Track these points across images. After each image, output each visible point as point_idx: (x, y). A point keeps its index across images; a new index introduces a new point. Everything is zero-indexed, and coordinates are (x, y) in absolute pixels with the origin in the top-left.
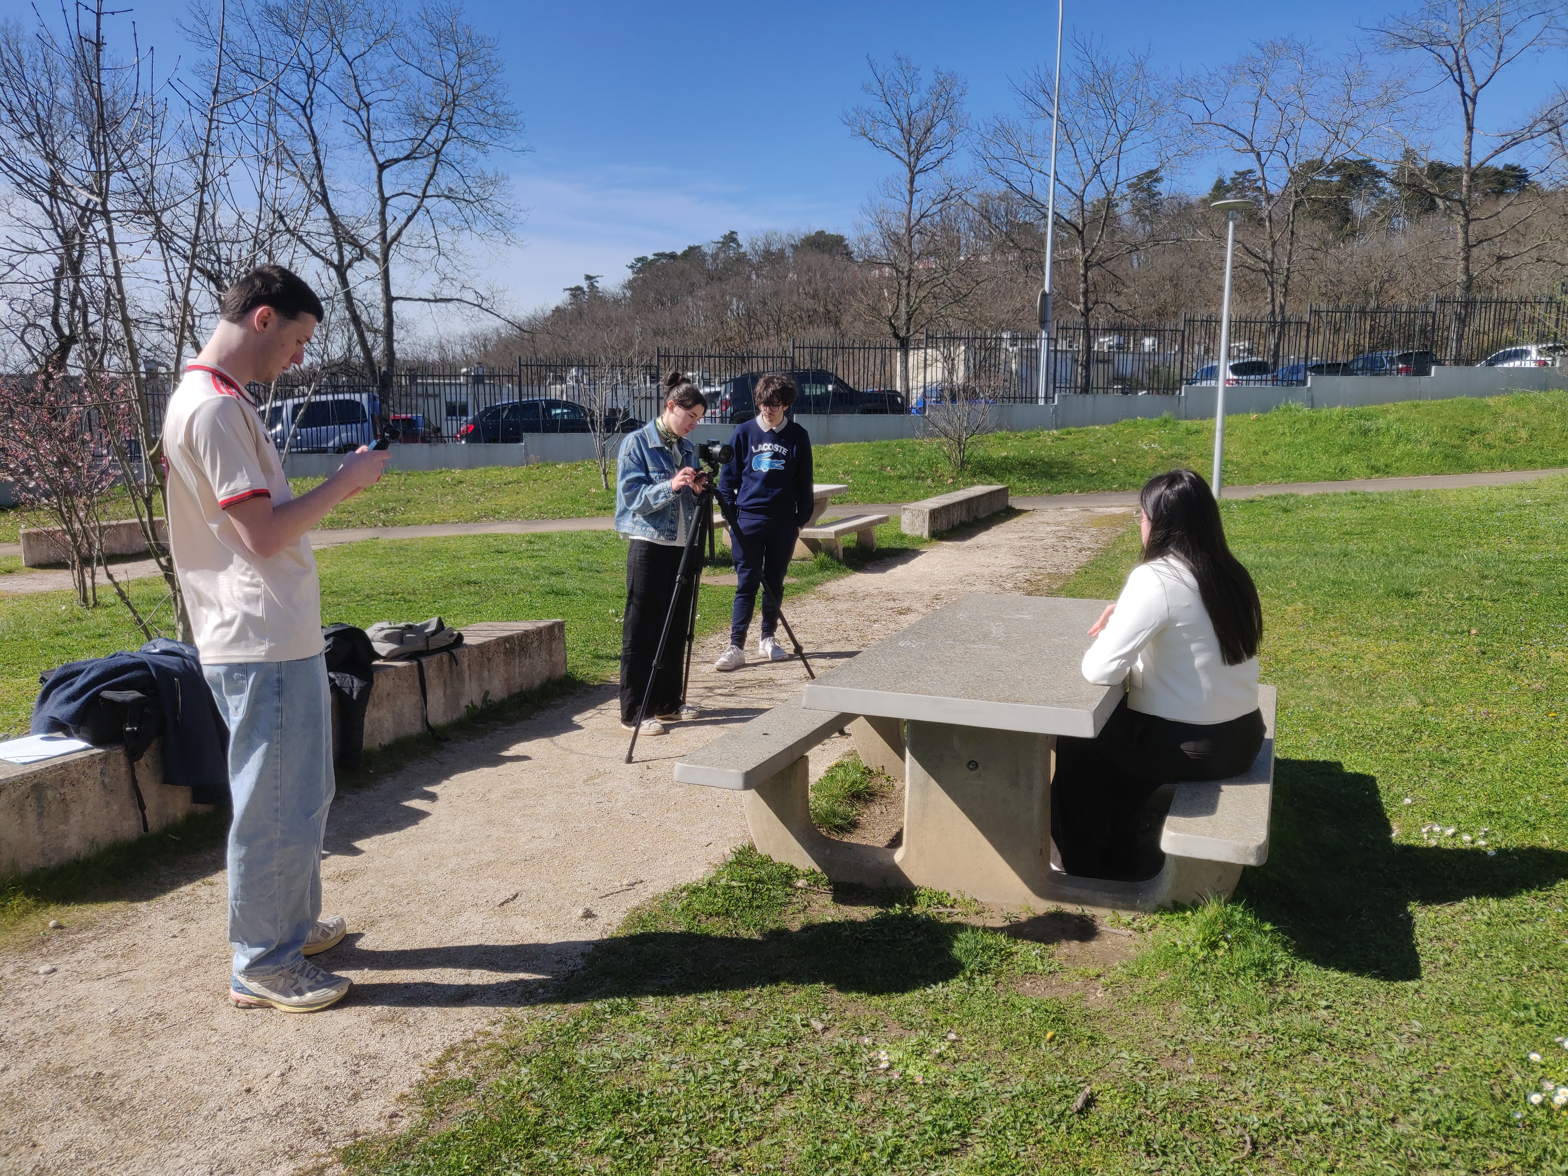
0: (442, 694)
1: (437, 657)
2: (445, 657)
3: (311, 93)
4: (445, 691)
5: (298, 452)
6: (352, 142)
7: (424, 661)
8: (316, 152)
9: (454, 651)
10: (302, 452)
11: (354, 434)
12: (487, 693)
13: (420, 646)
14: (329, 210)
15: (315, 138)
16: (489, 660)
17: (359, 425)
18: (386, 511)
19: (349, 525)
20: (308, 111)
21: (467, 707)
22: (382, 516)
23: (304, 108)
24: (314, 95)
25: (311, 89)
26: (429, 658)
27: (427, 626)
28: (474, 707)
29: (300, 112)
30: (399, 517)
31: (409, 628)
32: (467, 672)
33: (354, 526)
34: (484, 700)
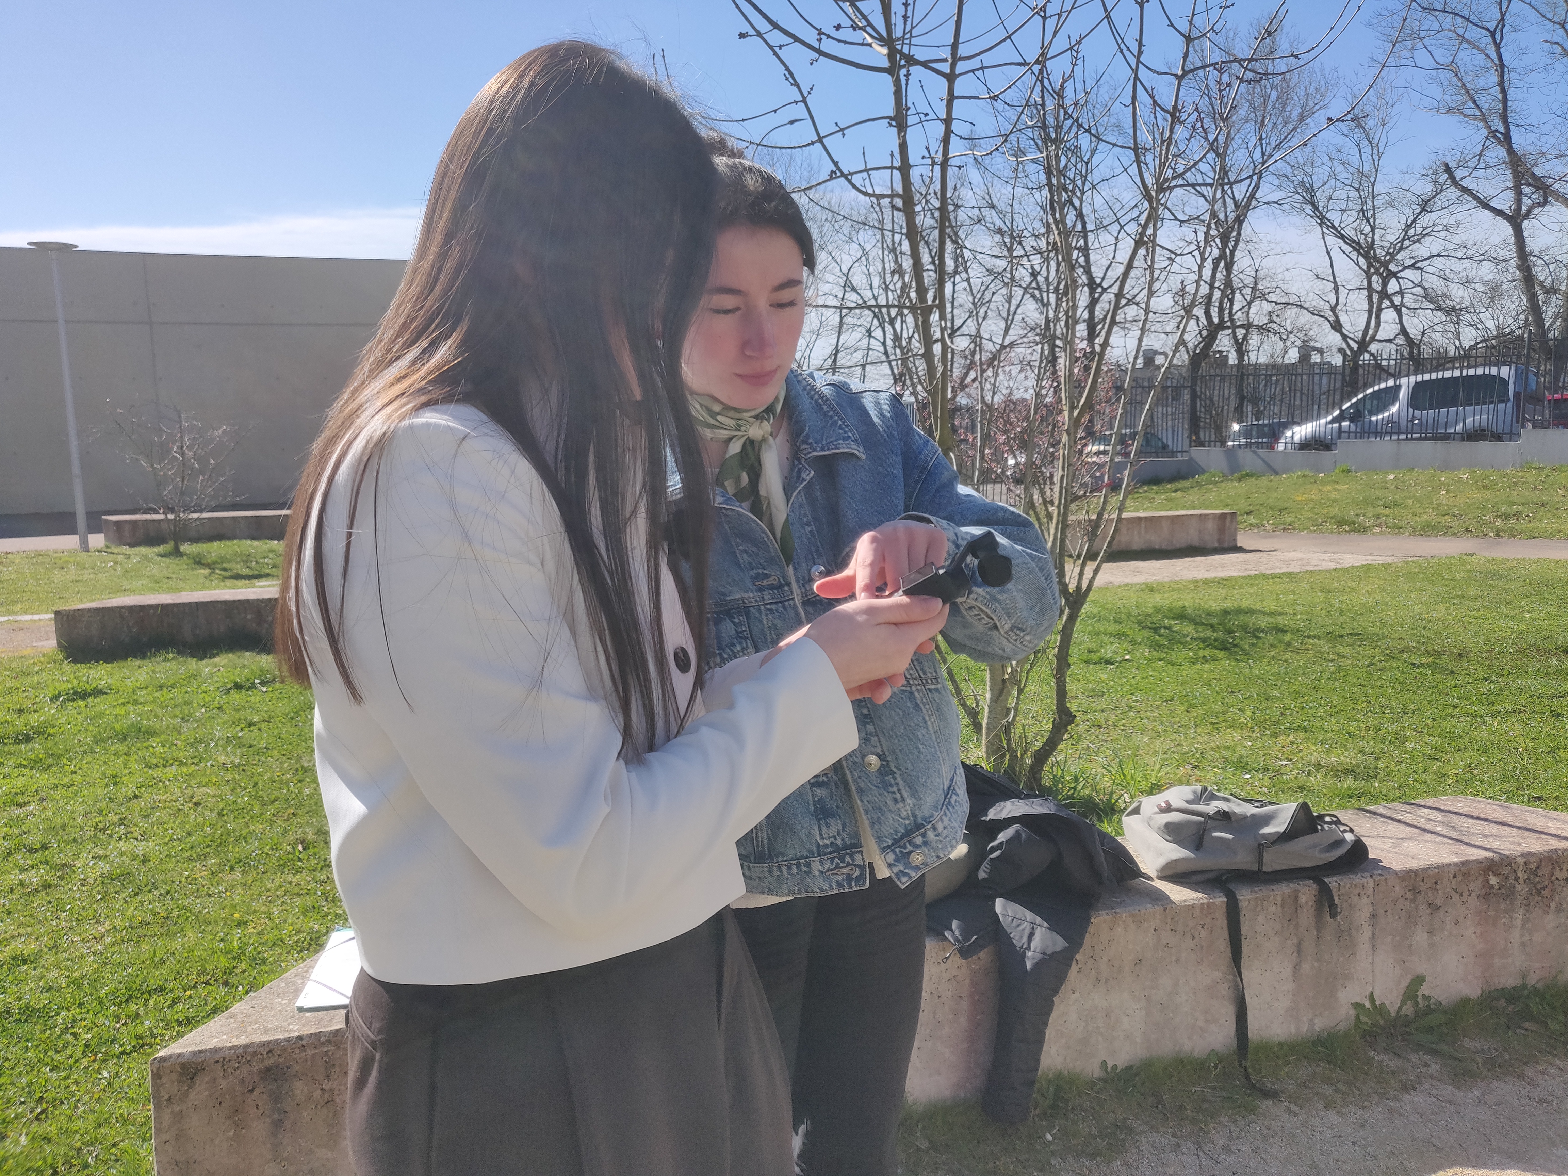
0: (1288, 971)
1: (1284, 889)
2: (1307, 892)
3: (1503, 15)
4: (1296, 968)
5: (1407, 439)
6: (1549, 61)
7: (1245, 896)
8: (1501, 84)
9: (1333, 882)
10: (1412, 439)
11: (1484, 417)
12: (1419, 980)
13: (1243, 860)
14: (1511, 151)
15: (1502, 66)
16: (1434, 908)
17: (1491, 406)
18: (1506, 517)
19: (1447, 531)
20: (1498, 36)
21: (1357, 1006)
22: (1499, 523)
23: (1493, 34)
24: (1507, 16)
25: (1504, 9)
26: (1262, 891)
27: (1267, 819)
28: (1380, 1010)
29: (1490, 39)
30: (1524, 524)
31: (1224, 817)
32: (1367, 932)
33: (1455, 534)
34: (1410, 994)
